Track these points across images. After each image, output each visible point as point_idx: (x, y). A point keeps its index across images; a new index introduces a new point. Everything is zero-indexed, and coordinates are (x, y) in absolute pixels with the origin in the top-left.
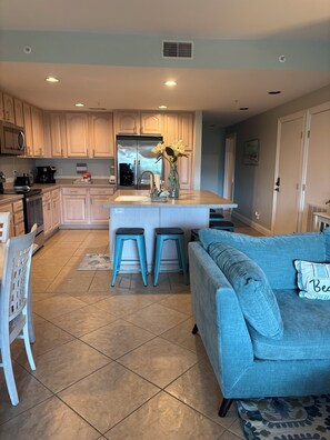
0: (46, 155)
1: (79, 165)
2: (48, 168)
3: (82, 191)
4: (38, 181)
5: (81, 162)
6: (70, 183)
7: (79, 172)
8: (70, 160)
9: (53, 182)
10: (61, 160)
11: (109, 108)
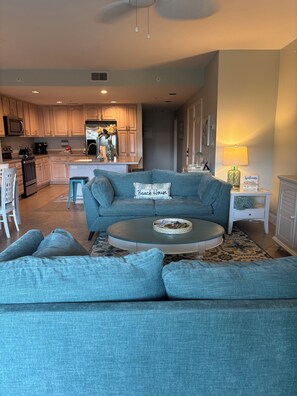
0: (40, 135)
1: (63, 141)
2: (42, 144)
3: (63, 159)
4: (36, 152)
5: (65, 140)
6: (56, 153)
7: (63, 146)
8: (57, 138)
9: (46, 153)
10: (51, 138)
11: (80, 103)
